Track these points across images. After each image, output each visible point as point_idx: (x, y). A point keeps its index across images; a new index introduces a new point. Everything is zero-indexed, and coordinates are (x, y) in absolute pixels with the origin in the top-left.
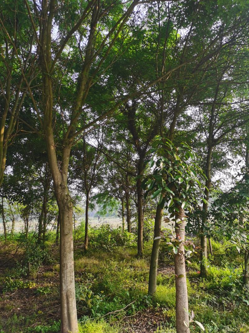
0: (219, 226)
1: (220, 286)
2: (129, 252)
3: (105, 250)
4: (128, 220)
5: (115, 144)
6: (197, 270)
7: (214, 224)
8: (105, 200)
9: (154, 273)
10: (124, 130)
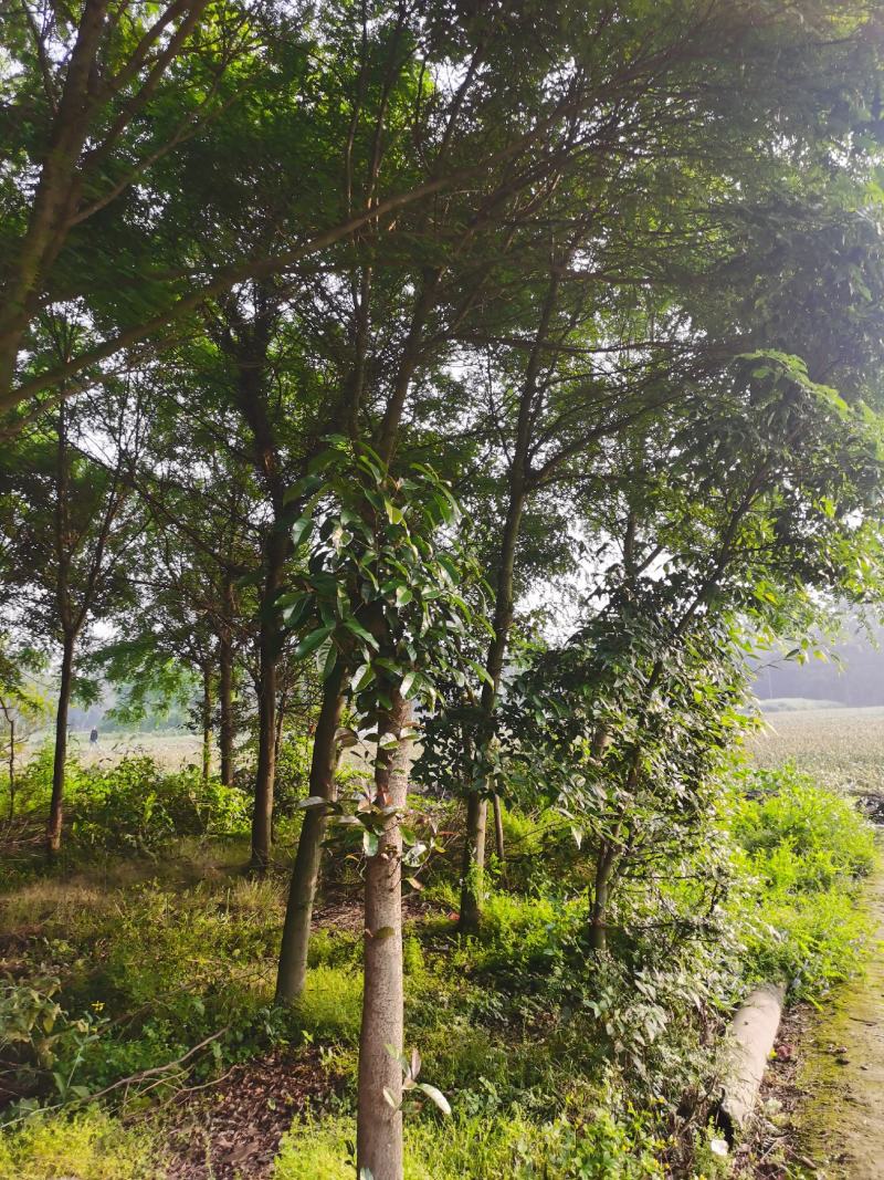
0: (524, 758)
1: (517, 957)
2: (219, 855)
3: (127, 851)
4: (225, 744)
5: (186, 462)
6: (448, 909)
7: (509, 754)
8: (140, 669)
9: (301, 929)
10: (222, 413)
